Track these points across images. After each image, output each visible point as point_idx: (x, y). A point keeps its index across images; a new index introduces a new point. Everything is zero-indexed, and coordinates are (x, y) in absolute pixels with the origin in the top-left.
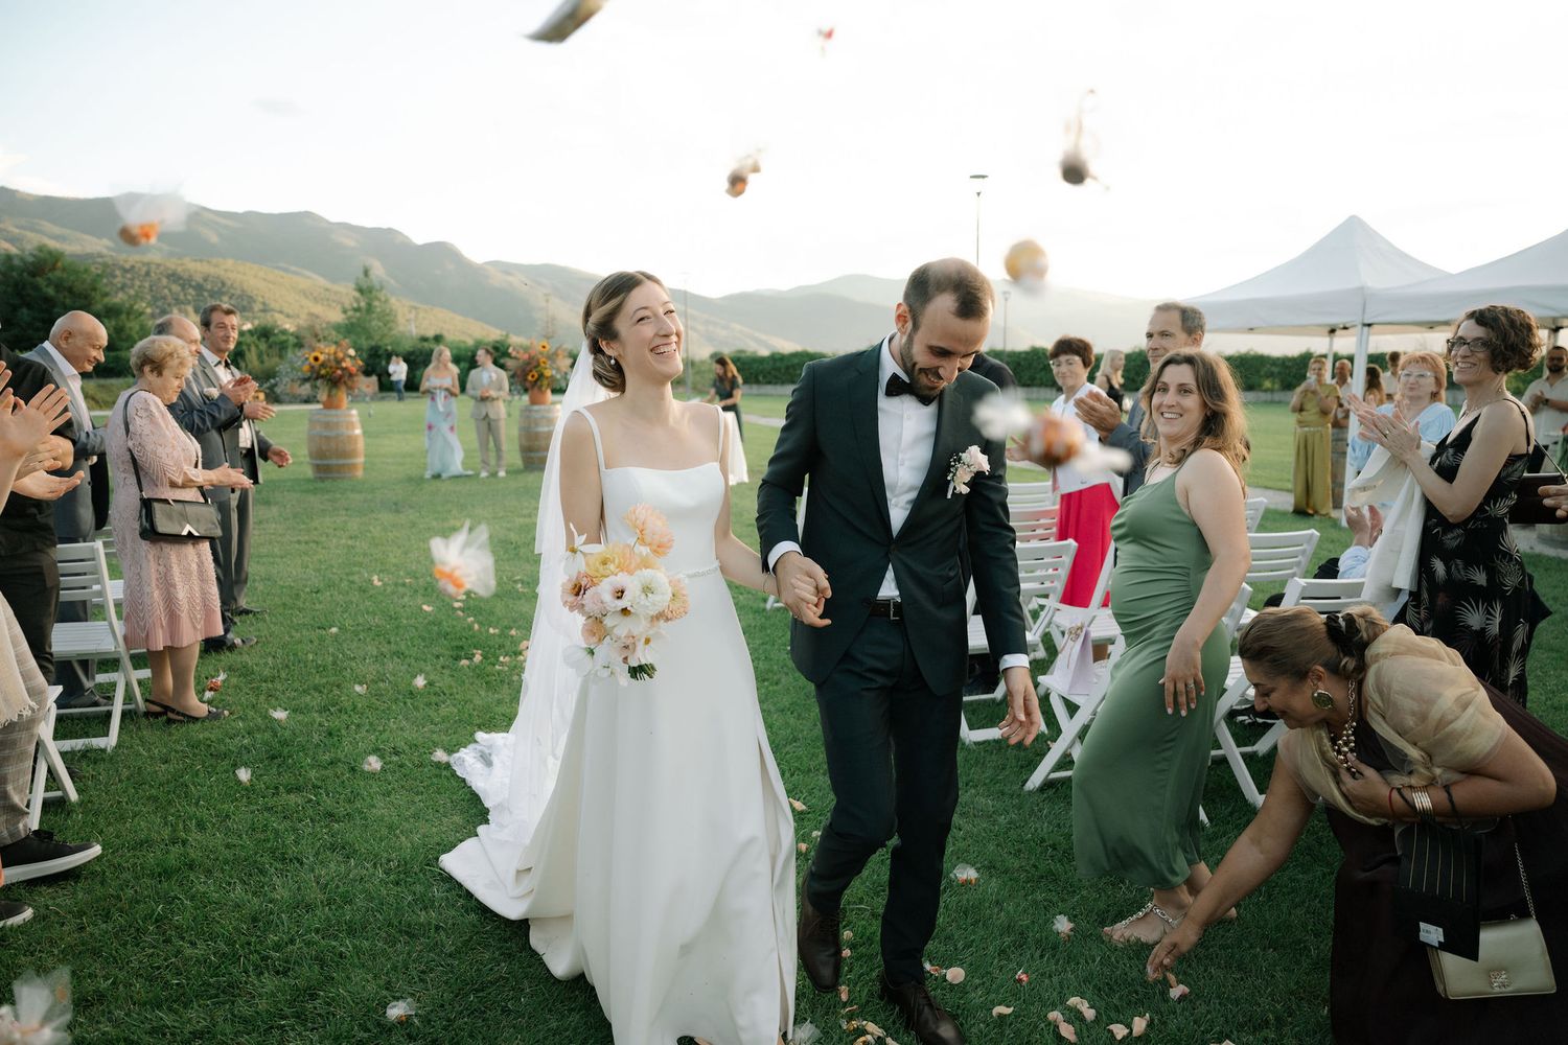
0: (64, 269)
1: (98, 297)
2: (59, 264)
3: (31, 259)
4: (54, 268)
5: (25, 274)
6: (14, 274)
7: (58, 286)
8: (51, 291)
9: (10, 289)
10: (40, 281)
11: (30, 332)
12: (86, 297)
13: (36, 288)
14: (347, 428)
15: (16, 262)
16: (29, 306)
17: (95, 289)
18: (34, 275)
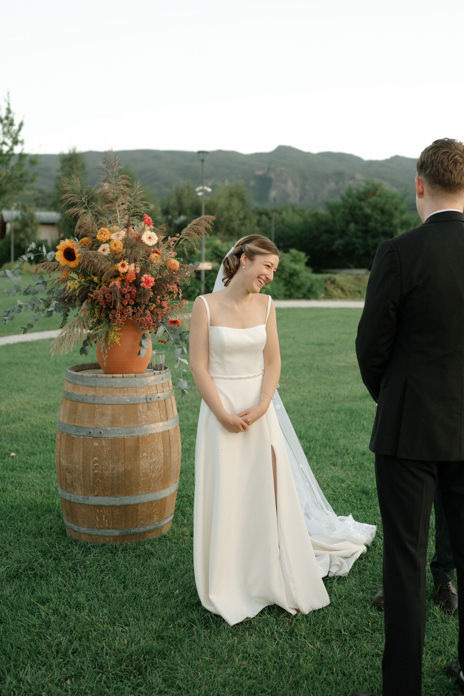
0: (380, 196)
1: (397, 214)
2: (378, 192)
3: (361, 190)
4: (374, 194)
5: (356, 201)
6: (350, 200)
7: (374, 207)
8: (368, 211)
9: (347, 211)
10: (363, 204)
11: (354, 239)
12: (391, 215)
13: (361, 209)
14: (114, 422)
15: (354, 192)
16: (356, 222)
17: (396, 209)
18: (360, 199)
